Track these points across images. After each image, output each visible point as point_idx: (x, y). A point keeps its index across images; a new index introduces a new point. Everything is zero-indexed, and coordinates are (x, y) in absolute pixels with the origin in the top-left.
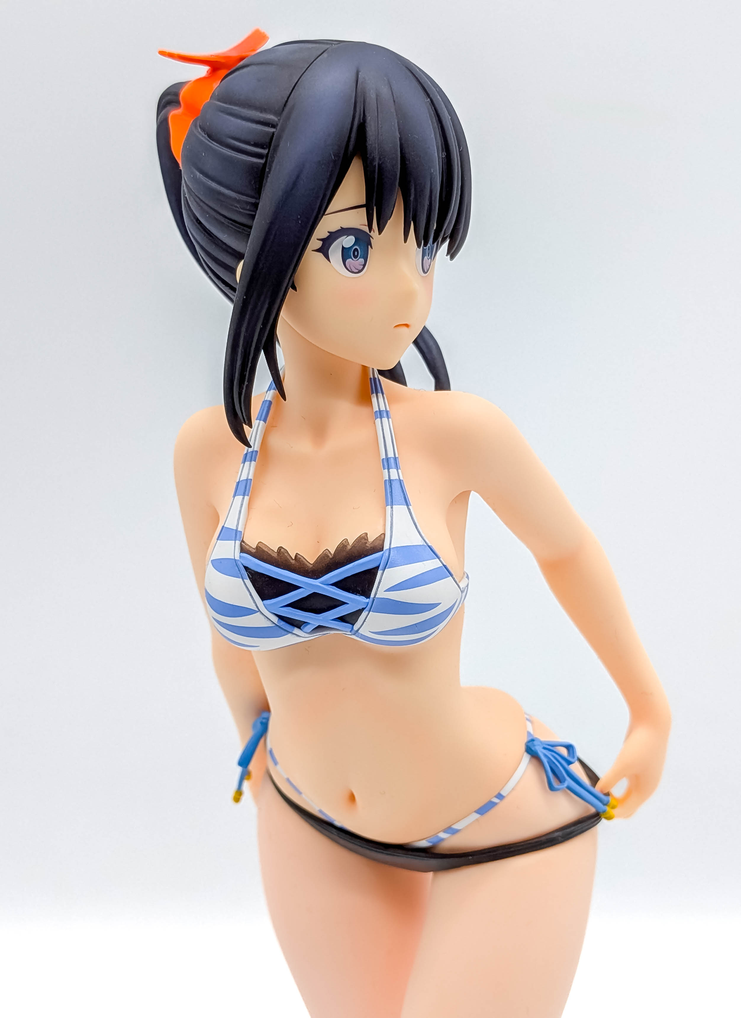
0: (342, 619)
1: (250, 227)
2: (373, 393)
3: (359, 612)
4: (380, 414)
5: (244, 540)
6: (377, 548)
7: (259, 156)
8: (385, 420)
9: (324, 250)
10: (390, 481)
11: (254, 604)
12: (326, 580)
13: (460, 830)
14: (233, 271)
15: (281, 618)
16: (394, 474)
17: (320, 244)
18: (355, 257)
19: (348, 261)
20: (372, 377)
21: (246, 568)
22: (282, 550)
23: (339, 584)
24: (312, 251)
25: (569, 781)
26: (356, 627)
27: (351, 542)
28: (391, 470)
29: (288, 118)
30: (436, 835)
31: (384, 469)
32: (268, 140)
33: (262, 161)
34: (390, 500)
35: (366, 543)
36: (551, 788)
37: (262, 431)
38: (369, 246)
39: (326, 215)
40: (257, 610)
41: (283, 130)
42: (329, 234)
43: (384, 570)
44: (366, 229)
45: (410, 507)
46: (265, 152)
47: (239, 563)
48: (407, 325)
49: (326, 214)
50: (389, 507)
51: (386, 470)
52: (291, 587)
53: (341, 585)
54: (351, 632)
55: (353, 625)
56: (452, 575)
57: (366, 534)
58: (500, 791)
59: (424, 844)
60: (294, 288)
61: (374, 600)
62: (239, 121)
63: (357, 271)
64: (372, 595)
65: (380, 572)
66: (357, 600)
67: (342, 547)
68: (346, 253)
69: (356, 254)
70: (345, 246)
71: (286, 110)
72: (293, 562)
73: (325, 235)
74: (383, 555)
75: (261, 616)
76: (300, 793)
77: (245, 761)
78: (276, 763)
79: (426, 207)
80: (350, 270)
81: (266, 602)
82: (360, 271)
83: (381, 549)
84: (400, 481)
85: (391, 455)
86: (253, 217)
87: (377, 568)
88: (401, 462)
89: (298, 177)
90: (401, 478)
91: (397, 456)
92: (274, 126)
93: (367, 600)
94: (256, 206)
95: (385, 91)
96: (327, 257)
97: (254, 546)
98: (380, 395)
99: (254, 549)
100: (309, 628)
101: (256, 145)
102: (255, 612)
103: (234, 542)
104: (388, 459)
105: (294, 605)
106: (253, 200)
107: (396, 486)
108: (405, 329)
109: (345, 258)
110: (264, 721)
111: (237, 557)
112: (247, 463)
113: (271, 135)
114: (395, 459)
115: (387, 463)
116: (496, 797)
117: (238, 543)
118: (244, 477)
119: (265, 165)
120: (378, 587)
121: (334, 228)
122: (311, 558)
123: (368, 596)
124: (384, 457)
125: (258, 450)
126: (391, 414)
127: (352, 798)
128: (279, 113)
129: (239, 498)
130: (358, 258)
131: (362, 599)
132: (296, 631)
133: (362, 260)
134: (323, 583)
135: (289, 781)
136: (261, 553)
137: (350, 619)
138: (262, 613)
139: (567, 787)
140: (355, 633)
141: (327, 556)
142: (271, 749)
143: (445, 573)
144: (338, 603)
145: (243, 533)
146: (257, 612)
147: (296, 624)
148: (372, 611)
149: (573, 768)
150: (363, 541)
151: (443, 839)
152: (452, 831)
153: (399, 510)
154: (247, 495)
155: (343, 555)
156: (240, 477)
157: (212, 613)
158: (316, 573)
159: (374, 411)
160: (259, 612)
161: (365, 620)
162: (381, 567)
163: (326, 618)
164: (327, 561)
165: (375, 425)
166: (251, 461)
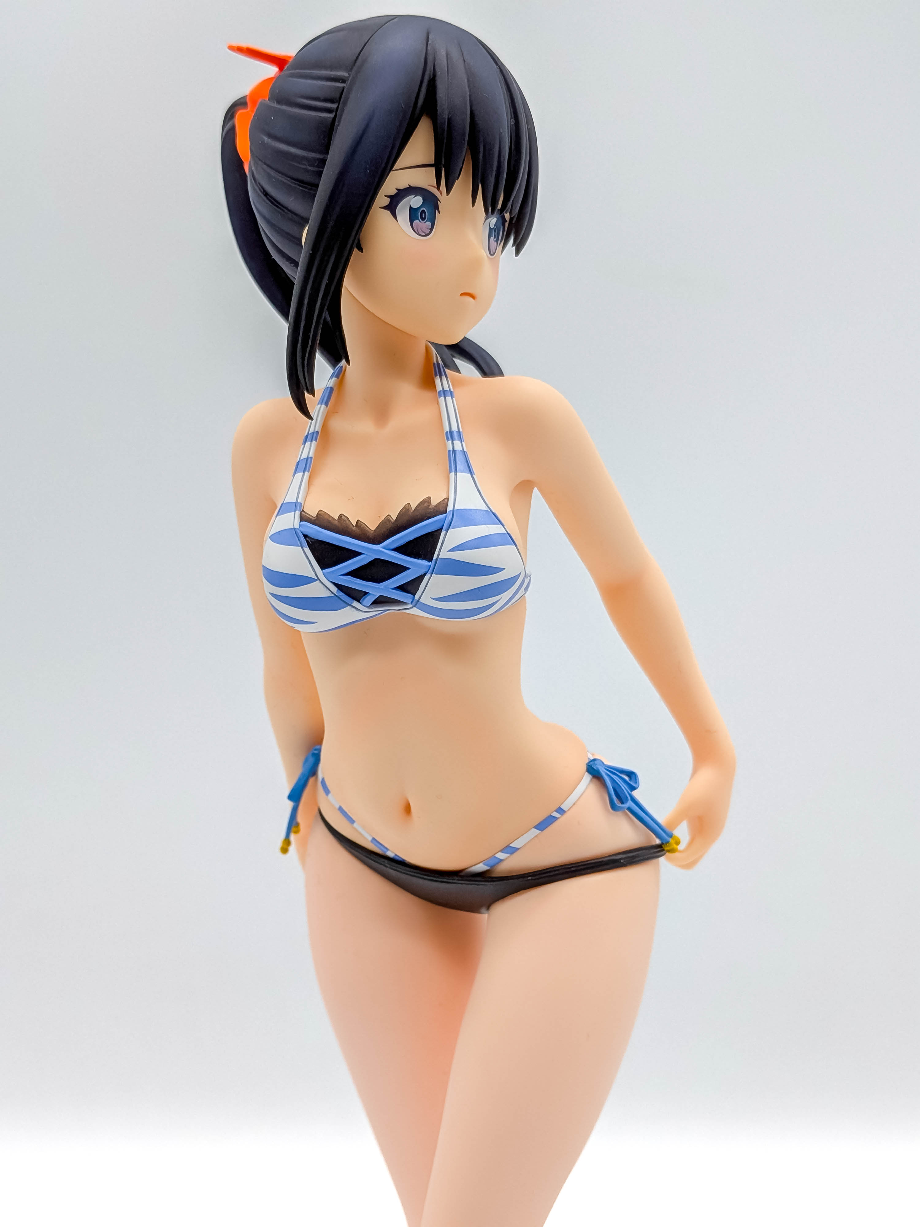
0: (402, 588)
1: (317, 186)
2: (436, 375)
3: (418, 580)
4: (444, 393)
5: (304, 510)
6: (441, 509)
7: (329, 111)
8: (449, 398)
9: (392, 207)
10: (455, 452)
11: (313, 573)
12: (388, 545)
13: (518, 849)
14: (297, 240)
15: (340, 587)
16: (458, 445)
17: (387, 201)
18: (423, 219)
19: (416, 222)
20: (435, 362)
21: (305, 536)
22: (343, 517)
23: (399, 550)
24: (380, 208)
25: (630, 803)
26: (417, 597)
27: (413, 506)
28: (454, 442)
29: (358, 72)
30: (493, 857)
31: (448, 440)
32: (338, 95)
33: (332, 115)
34: (452, 467)
35: (429, 506)
36: (613, 807)
37: (323, 413)
38: (437, 211)
40: (317, 579)
41: (353, 84)
42: (396, 191)
43: (447, 530)
44: (435, 191)
45: (474, 476)
46: (334, 106)
47: (298, 531)
48: (473, 297)
49: (393, 170)
50: (453, 474)
51: (450, 442)
52: (352, 554)
53: (402, 549)
54: (412, 603)
55: (414, 595)
56: (516, 546)
57: (429, 498)
58: (561, 805)
59: (481, 867)
60: (361, 249)
61: (436, 562)
62: (309, 81)
63: (424, 234)
64: (435, 557)
65: (443, 533)
66: (419, 564)
67: (406, 509)
68: (413, 214)
69: (423, 217)
70: (412, 206)
71: (357, 66)
72: (354, 529)
73: (393, 192)
74: (446, 517)
75: (320, 584)
76: (352, 821)
77: (295, 796)
78: (327, 791)
79: (495, 168)
80: (417, 232)
81: (325, 571)
82: (427, 235)
83: (445, 512)
84: (464, 453)
85: (454, 428)
86: (320, 174)
87: (441, 529)
88: (464, 436)
89: (367, 126)
90: (465, 450)
91: (461, 430)
92: (343, 81)
93: (429, 564)
94: (323, 162)
95: (455, 55)
96: (394, 215)
97: (315, 515)
98: (444, 377)
99: (314, 517)
100: (369, 600)
101: (326, 100)
102: (314, 580)
103: (293, 513)
104: (451, 432)
105: (354, 573)
106: (321, 156)
107: (459, 457)
108: (471, 299)
109: (412, 220)
110: (316, 752)
111: (297, 526)
112: (308, 444)
113: (342, 89)
114: (459, 432)
115: (450, 435)
116: (556, 811)
117: (298, 513)
118: (304, 456)
119: (334, 119)
120: (441, 549)
121: (403, 185)
122: (372, 525)
123: (430, 560)
124: (448, 430)
125: (320, 431)
126: (455, 394)
127: (408, 809)
128: (350, 69)
129: (299, 475)
130: (425, 220)
131: (425, 563)
132: (355, 604)
133: (429, 224)
134: (384, 548)
135: (341, 809)
136: (321, 521)
137: (411, 587)
138: (320, 580)
139: (630, 809)
140: (416, 604)
141: (389, 521)
142: (323, 779)
143: (508, 539)
144: (400, 569)
145: (303, 504)
146: (317, 580)
147: (357, 596)
148: (435, 574)
149: (635, 793)
150: (426, 505)
151: (501, 861)
152: (510, 850)
153: (463, 477)
154: (308, 472)
155: (405, 519)
156: (301, 455)
157: (269, 588)
158: (377, 538)
159: (438, 391)
160: (318, 581)
161: (426, 586)
162: (444, 529)
163: (387, 588)
164: (389, 526)
165: (438, 404)
166: (312, 441)
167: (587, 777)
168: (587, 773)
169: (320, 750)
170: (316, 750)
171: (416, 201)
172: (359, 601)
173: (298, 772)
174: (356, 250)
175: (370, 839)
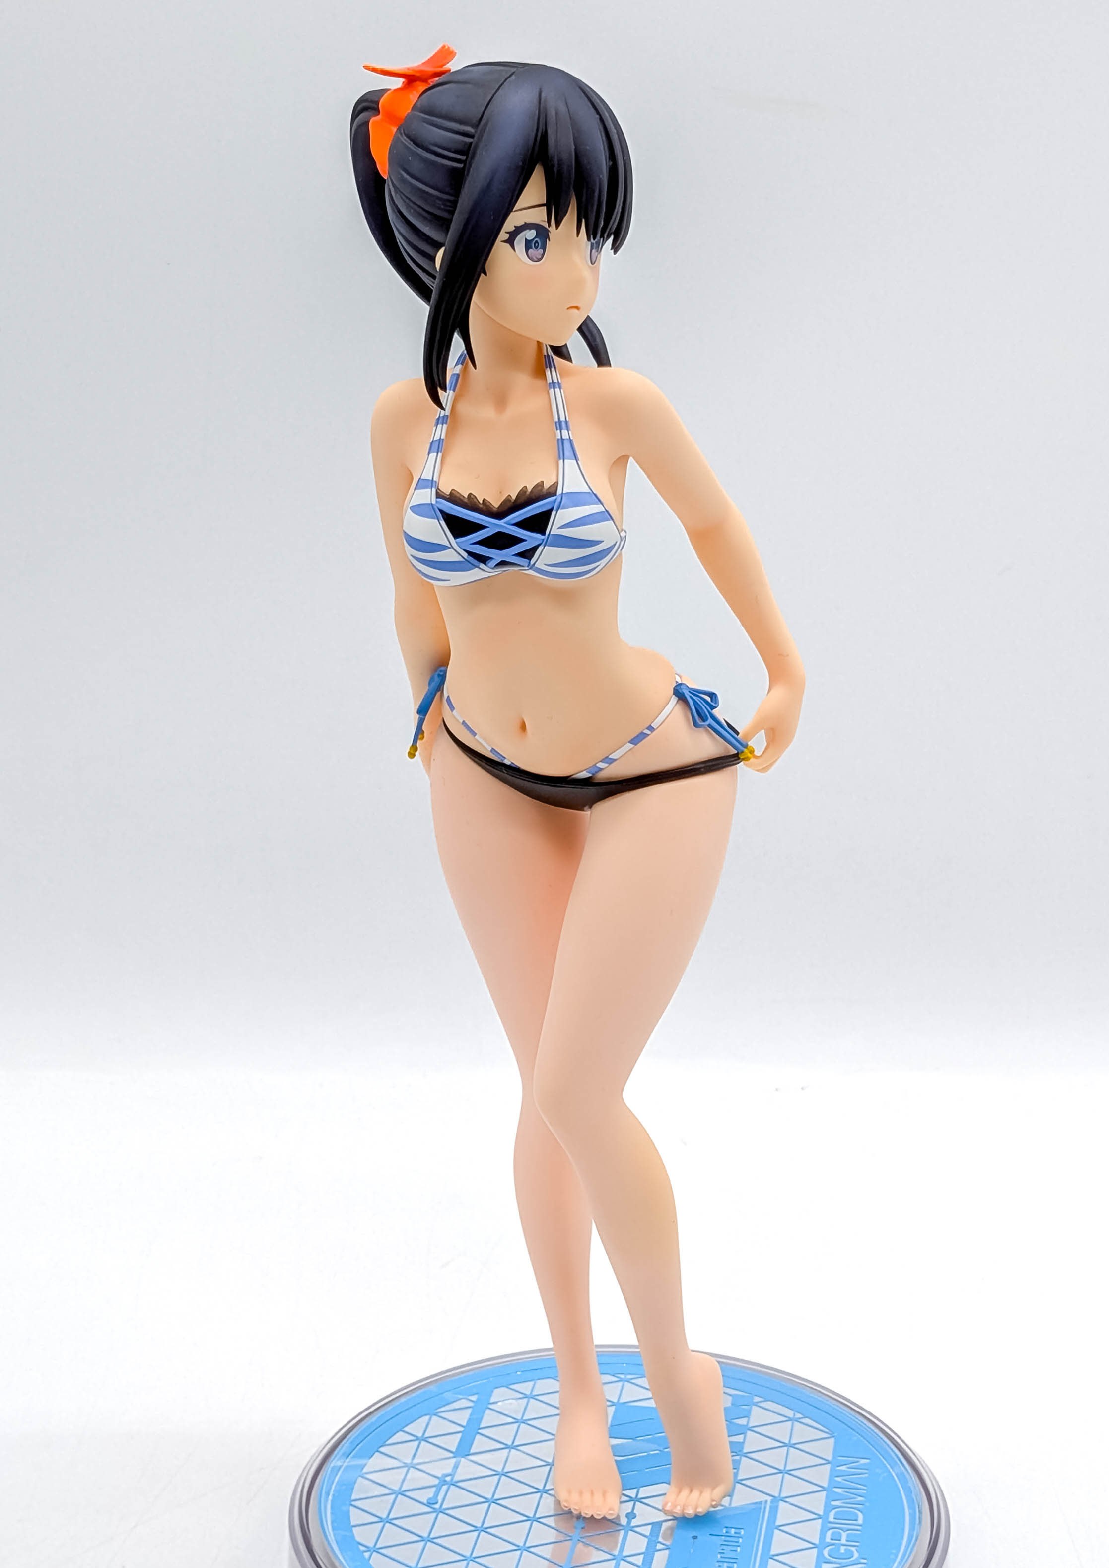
0: (522, 555)
1: (450, 221)
2: (547, 367)
3: (534, 550)
4: (553, 385)
5: (439, 488)
6: (552, 492)
7: (459, 161)
8: (557, 390)
9: (511, 241)
10: (562, 440)
11: (448, 542)
12: (509, 521)
13: (615, 760)
14: (432, 259)
15: (470, 554)
16: (565, 435)
17: (507, 236)
18: (536, 248)
19: (530, 251)
20: (546, 354)
21: (441, 511)
22: (472, 496)
23: (518, 524)
24: (501, 242)
25: (710, 721)
26: (532, 562)
27: (529, 489)
28: (563, 431)
29: (484, 130)
30: (595, 765)
31: (557, 429)
32: (466, 148)
33: (461, 166)
34: (562, 455)
35: (542, 489)
36: (696, 725)
37: (452, 398)
38: (548, 239)
39: (513, 212)
40: (450, 546)
41: (479, 139)
42: (514, 228)
43: (557, 511)
44: (546, 225)
45: (579, 462)
46: (464, 158)
47: (435, 507)
48: (577, 308)
49: (514, 210)
50: (561, 461)
51: (559, 431)
52: (479, 527)
53: (521, 524)
54: (528, 566)
55: (530, 560)
56: (613, 520)
57: (542, 482)
58: (651, 724)
59: (584, 774)
60: (485, 274)
61: (548, 536)
62: (442, 132)
63: (538, 260)
64: (547, 532)
65: (553, 513)
66: (534, 537)
67: (523, 491)
68: (528, 245)
69: (537, 246)
70: (528, 239)
71: (482, 123)
72: (481, 506)
73: (512, 229)
74: (556, 499)
75: (453, 551)
76: (474, 734)
77: (423, 710)
78: (452, 708)
79: (595, 207)
80: (532, 259)
81: (457, 540)
83: (555, 495)
84: (571, 441)
85: (563, 419)
86: (452, 213)
87: (552, 509)
88: (570, 424)
89: (492, 180)
90: (571, 438)
91: (568, 419)
92: (472, 136)
93: (543, 537)
94: (455, 203)
95: (563, 109)
96: (513, 248)
97: (448, 494)
98: (553, 369)
99: (448, 495)
100: (492, 563)
101: (456, 152)
102: (449, 548)
103: (430, 490)
104: (560, 422)
105: (482, 542)
106: (451, 198)
107: (567, 445)
108: (575, 310)
109: (527, 249)
110: (442, 673)
111: (434, 502)
112: (440, 426)
113: (469, 144)
114: (566, 422)
115: (559, 425)
116: (647, 728)
117: (434, 490)
118: (437, 437)
119: (464, 168)
120: (552, 526)
121: (520, 223)
122: (496, 504)
123: (543, 533)
124: (557, 420)
125: (449, 415)
126: (563, 385)
127: (523, 727)
128: (476, 126)
129: (433, 455)
130: (538, 249)
131: (539, 536)
132: (482, 566)
133: (541, 251)
134: (505, 523)
135: (464, 723)
136: (453, 498)
137: (528, 554)
138: (454, 549)
140: (532, 567)
141: (510, 501)
142: (448, 697)
143: (606, 516)
144: (518, 540)
145: (438, 482)
147: (483, 560)
148: (548, 546)
149: (715, 712)
150: (540, 488)
151: (601, 769)
152: (609, 760)
153: (570, 463)
154: (441, 452)
155: (522, 500)
156: (434, 437)
157: (409, 550)
158: (500, 515)
159: (548, 382)
160: (451, 549)
161: (540, 554)
162: (555, 509)
163: (508, 554)
164: (509, 505)
165: (548, 394)
166: (443, 424)
167: (674, 699)
168: (674, 696)
169: (445, 672)
170: (441, 671)
171: (531, 234)
172: (485, 564)
173: (425, 690)
174: (482, 275)
175: (490, 749)
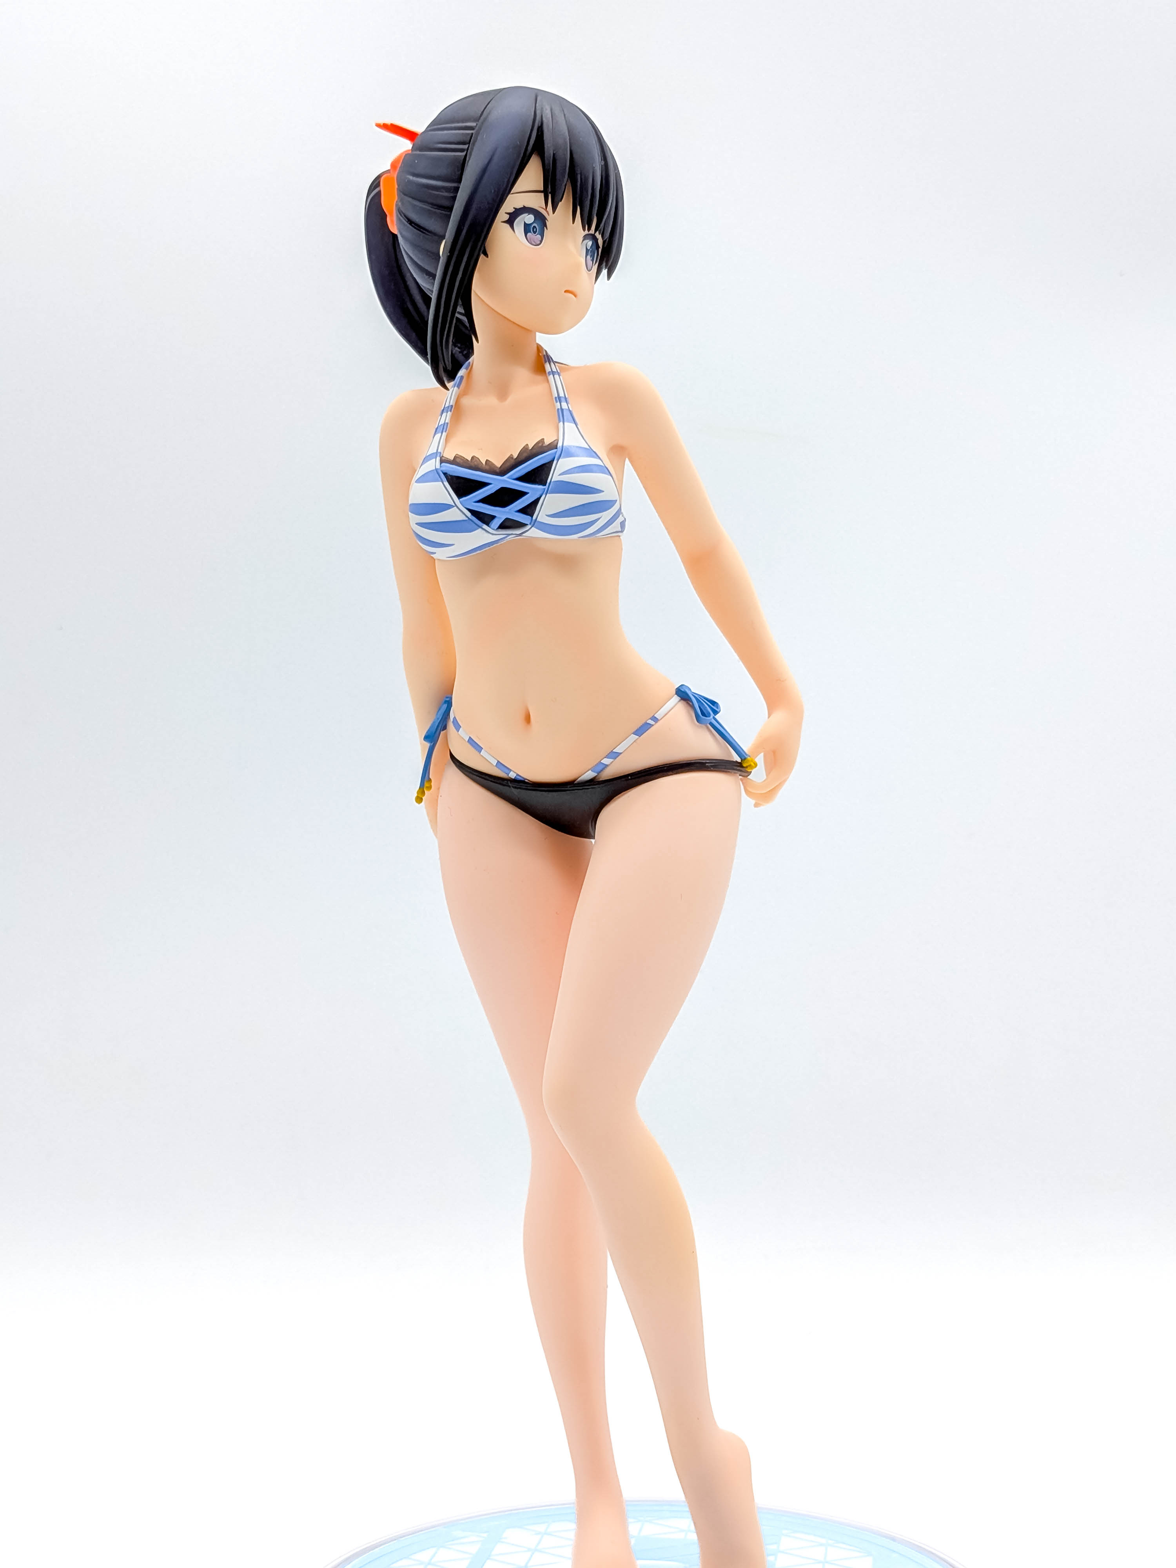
0: (524, 511)
1: (452, 209)
2: (546, 362)
3: (535, 503)
4: (552, 373)
5: (443, 457)
6: (553, 446)
7: (462, 150)
8: (557, 376)
9: (511, 222)
10: (562, 410)
11: (452, 501)
12: (511, 475)
13: (621, 753)
15: (473, 512)
16: (565, 406)
17: (507, 217)
18: (535, 232)
19: (529, 234)
21: (445, 474)
22: (475, 458)
23: (521, 479)
24: (502, 222)
25: (713, 722)
26: (534, 517)
27: (531, 446)
28: (562, 403)
29: (484, 123)
30: (600, 762)
31: (557, 402)
32: (469, 139)
33: (464, 153)
34: (561, 420)
35: (543, 444)
36: (699, 721)
37: (456, 393)
38: (545, 228)
39: (512, 194)
40: (454, 505)
41: (478, 133)
42: (514, 210)
43: (558, 460)
44: (543, 211)
45: (578, 426)
46: (466, 147)
47: (439, 472)
48: (574, 295)
49: (512, 192)
50: (561, 423)
51: (558, 403)
52: (483, 485)
53: (523, 478)
54: (530, 524)
55: (532, 516)
57: (543, 439)
58: (655, 716)
59: (589, 775)
60: (486, 254)
61: (550, 484)
63: (536, 244)
64: (549, 481)
65: (555, 462)
66: (537, 488)
67: (525, 448)
68: (527, 228)
70: (527, 223)
71: (482, 118)
72: (484, 466)
73: (511, 210)
74: (556, 452)
75: (457, 510)
77: (432, 737)
78: (458, 728)
80: (530, 242)
81: (461, 500)
82: (538, 245)
83: (556, 448)
84: (570, 411)
85: (562, 395)
86: (454, 198)
87: (553, 461)
88: (569, 400)
89: (491, 158)
90: (571, 409)
91: (567, 397)
92: (472, 129)
93: (544, 487)
94: (457, 189)
95: (558, 111)
96: (512, 227)
97: (452, 459)
100: (496, 523)
103: (435, 459)
104: (559, 398)
105: (484, 501)
106: (454, 184)
107: (566, 413)
109: (526, 233)
111: (438, 468)
112: (444, 414)
113: (471, 135)
114: (565, 398)
115: (559, 399)
116: (651, 719)
117: (438, 459)
118: (442, 422)
119: (465, 156)
120: (553, 475)
121: (519, 205)
122: (498, 463)
123: (545, 484)
124: (557, 396)
125: (454, 405)
127: (528, 719)
128: (477, 121)
129: (438, 436)
130: (537, 234)
131: (541, 487)
132: (485, 526)
133: (539, 237)
134: (508, 478)
135: (471, 741)
136: (457, 461)
137: (529, 510)
138: (457, 507)
139: (711, 724)
140: (534, 524)
141: (512, 458)
142: (455, 717)
143: (604, 470)
144: (521, 494)
145: (442, 453)
146: (454, 507)
147: (486, 519)
148: (549, 493)
150: (540, 445)
151: (607, 766)
152: (614, 755)
153: (570, 426)
154: (446, 432)
155: (525, 455)
156: (439, 423)
157: (414, 519)
158: (503, 472)
159: (547, 372)
160: (456, 507)
161: (543, 504)
162: (556, 459)
163: (511, 512)
164: (512, 462)
165: (548, 381)
166: (447, 412)
167: (676, 699)
168: (676, 696)
169: (451, 696)
171: (529, 218)
172: (488, 524)
174: (482, 256)
175: (495, 763)
